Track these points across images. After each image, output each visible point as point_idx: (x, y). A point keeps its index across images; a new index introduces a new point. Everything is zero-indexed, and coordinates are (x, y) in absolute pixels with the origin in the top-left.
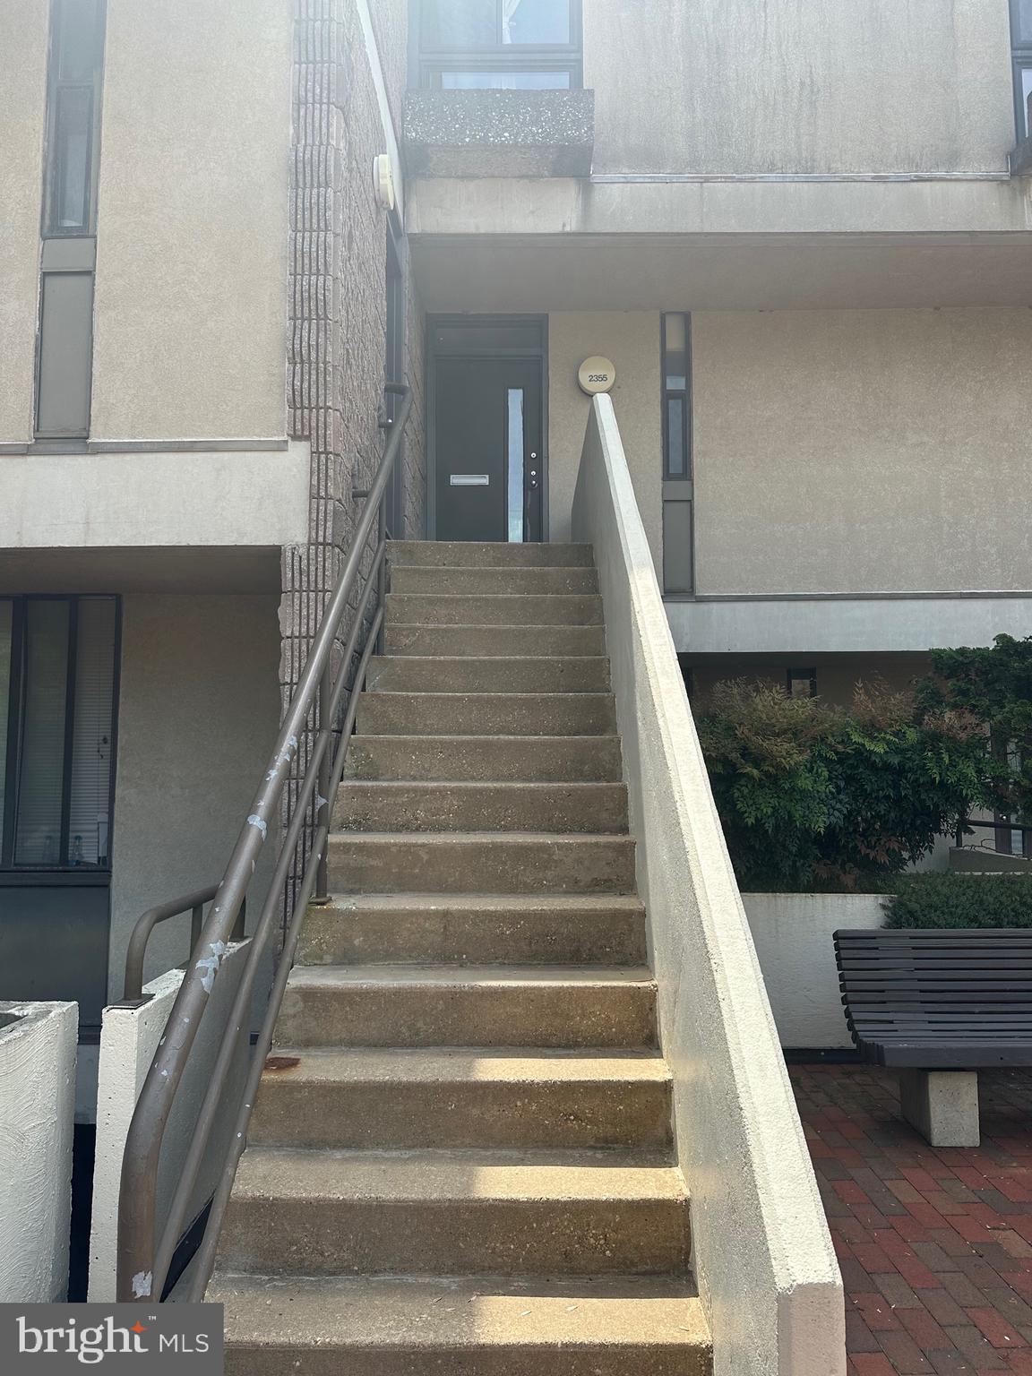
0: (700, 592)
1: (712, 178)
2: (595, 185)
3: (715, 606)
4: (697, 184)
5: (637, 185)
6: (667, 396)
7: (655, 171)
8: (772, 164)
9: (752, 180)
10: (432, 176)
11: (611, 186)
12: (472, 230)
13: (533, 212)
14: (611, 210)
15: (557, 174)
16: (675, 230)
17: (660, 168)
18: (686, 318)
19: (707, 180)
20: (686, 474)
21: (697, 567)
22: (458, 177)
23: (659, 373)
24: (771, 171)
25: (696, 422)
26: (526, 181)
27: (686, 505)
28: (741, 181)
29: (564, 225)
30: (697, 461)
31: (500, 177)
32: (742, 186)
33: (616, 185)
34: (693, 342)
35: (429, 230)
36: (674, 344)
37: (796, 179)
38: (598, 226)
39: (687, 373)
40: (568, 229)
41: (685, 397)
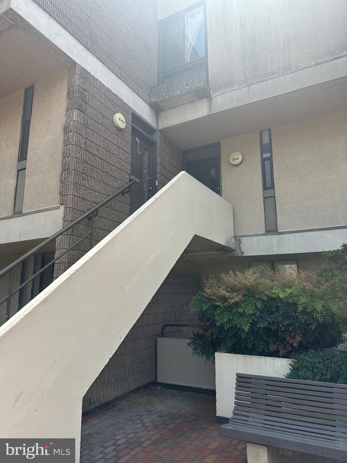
0: (280, 230)
1: (252, 83)
2: (213, 98)
3: (286, 235)
4: (247, 87)
5: (227, 94)
6: (263, 160)
7: (232, 87)
8: (274, 72)
9: (267, 80)
10: (165, 110)
11: (217, 97)
12: (176, 124)
13: (193, 113)
14: (218, 105)
15: (200, 98)
16: (240, 105)
17: (234, 86)
18: (270, 131)
19: (250, 85)
20: (273, 187)
21: (278, 221)
22: (172, 108)
23: (260, 153)
24: (274, 75)
25: (274, 167)
26: (192, 103)
27: (273, 198)
28: (262, 81)
29: (203, 114)
30: (276, 181)
31: (184, 104)
32: (263, 83)
33: (219, 96)
34: (272, 139)
35: (164, 127)
36: (266, 141)
37: (283, 74)
38: (214, 112)
39: (271, 151)
40: (204, 115)
41: (270, 159)
